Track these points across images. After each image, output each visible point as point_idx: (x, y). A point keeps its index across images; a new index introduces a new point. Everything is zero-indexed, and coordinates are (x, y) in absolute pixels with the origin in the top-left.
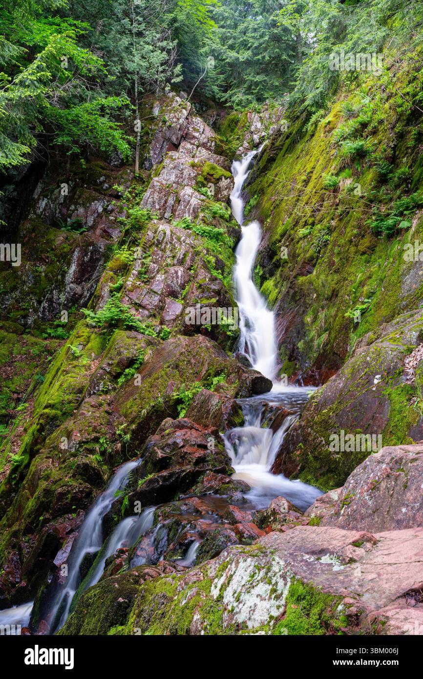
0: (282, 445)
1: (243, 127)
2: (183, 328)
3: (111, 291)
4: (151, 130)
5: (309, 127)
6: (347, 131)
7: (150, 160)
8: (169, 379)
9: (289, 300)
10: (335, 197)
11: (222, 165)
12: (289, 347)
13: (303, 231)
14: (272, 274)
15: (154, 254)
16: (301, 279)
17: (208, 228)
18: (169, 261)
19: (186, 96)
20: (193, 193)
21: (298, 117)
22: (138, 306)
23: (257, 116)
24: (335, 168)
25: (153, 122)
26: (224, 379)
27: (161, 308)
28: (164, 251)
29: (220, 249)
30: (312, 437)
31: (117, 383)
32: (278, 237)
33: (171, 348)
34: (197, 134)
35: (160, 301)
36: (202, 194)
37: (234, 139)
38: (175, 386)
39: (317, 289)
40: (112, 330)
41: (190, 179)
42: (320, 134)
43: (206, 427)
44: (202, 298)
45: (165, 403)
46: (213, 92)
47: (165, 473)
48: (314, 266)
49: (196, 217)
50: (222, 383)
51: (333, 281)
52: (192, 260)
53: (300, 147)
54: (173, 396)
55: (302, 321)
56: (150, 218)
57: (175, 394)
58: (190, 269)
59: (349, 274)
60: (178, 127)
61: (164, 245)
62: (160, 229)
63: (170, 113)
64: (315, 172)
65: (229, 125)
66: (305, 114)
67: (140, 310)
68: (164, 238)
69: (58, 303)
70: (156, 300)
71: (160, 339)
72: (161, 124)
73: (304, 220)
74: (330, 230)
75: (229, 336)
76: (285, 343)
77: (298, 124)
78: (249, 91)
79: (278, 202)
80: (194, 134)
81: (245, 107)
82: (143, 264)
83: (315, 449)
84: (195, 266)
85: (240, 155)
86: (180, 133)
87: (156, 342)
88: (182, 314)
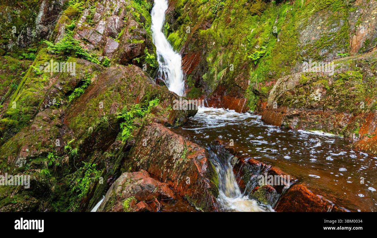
2: (120, 59)
3: (66, 30)
8: (112, 100)
12: (195, 78)
15: (97, 6)
16: (202, 32)
18: (108, 13)
22: (87, 41)
26: (158, 102)
27: (103, 44)
28: (105, 5)
29: (142, 10)
31: (68, 99)
32: (181, 4)
33: (113, 74)
35: (102, 39)
38: (118, 106)
39: (216, 39)
40: (66, 57)
44: (133, 39)
45: (109, 121)
48: (212, 23)
50: (157, 105)
52: (125, 14)
54: (117, 115)
55: (205, 60)
58: (123, 19)
67: (88, 45)
69: (30, 37)
70: (99, 38)
71: (102, 66)
75: (151, 67)
76: (192, 74)
82: (90, 12)
84: (127, 18)
87: (100, 69)
88: (118, 49)
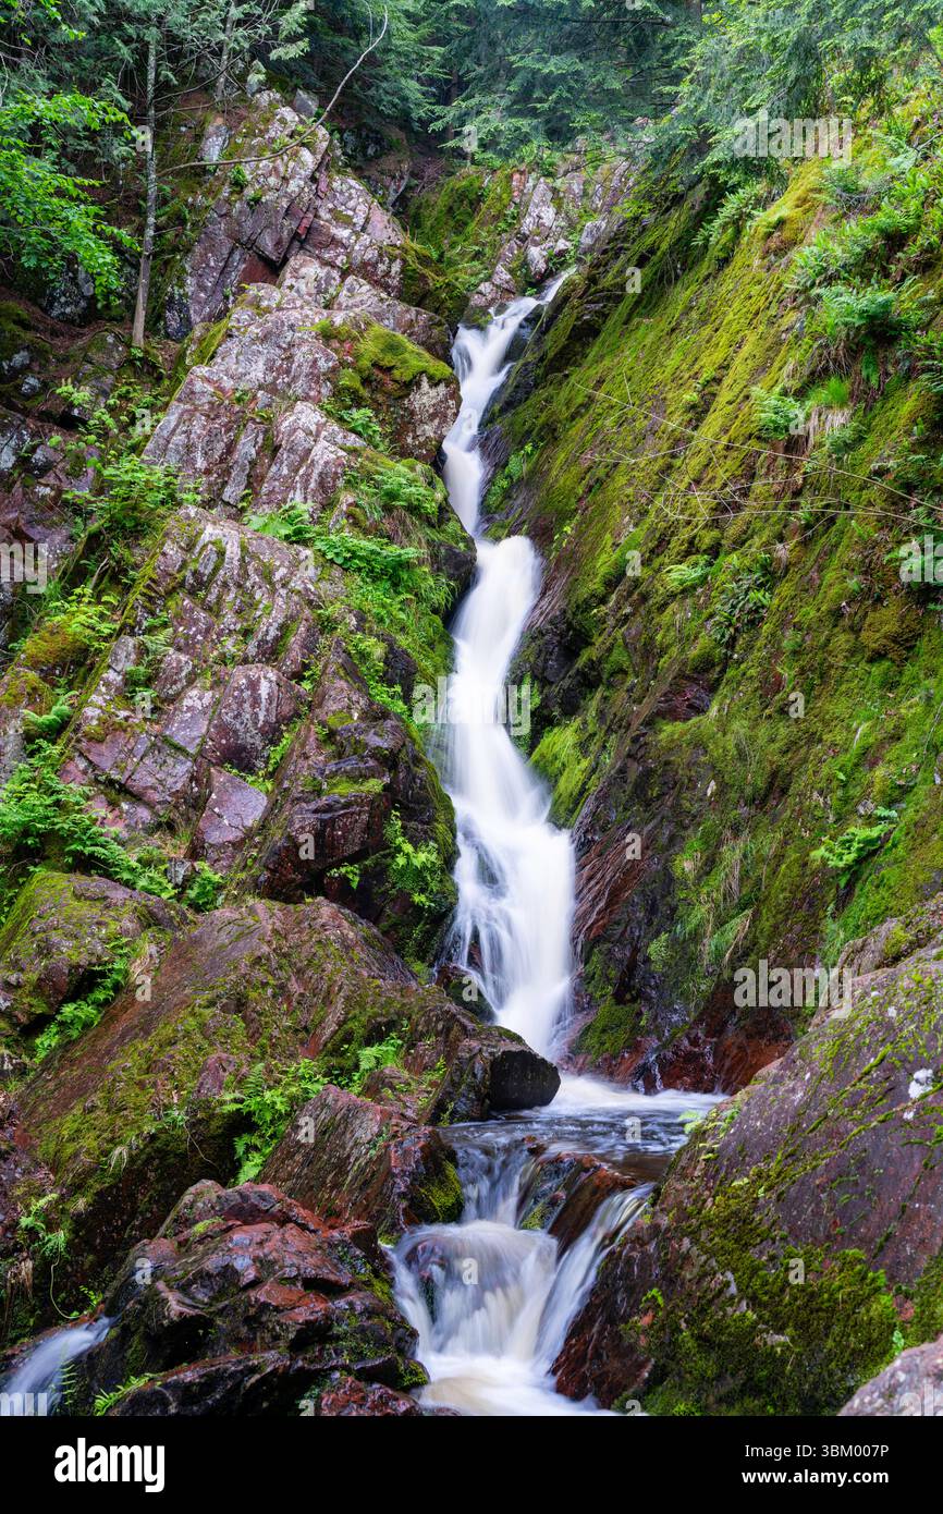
0: (593, 1292)
1: (496, 218)
2: (266, 875)
3: (29, 737)
4: (192, 208)
5: (716, 232)
6: (839, 253)
7: (183, 308)
8: (212, 1044)
9: (624, 798)
10: (792, 467)
11: (423, 337)
12: (619, 956)
13: (681, 573)
14: (571, 708)
15: (179, 619)
16: (669, 730)
17: (367, 545)
18: (230, 645)
19: (313, 105)
20: (321, 427)
21: (678, 199)
23: (542, 187)
24: (795, 370)
25: (201, 186)
26: (396, 1054)
27: (195, 802)
28: (214, 610)
29: (402, 616)
30: (695, 1270)
31: (32, 1051)
32: (595, 585)
33: (224, 938)
34: (343, 233)
35: (191, 779)
36: (353, 431)
37: (462, 254)
38: (231, 1069)
39: (720, 766)
40: (24, 867)
41: (315, 377)
42: (750, 258)
43: (332, 1216)
44: (334, 774)
45: (192, 1125)
46: (405, 99)
47: (189, 1375)
49: (328, 505)
50: (392, 1066)
51: (772, 740)
52: (309, 647)
53: (681, 295)
54: (222, 1103)
55: (665, 868)
56: (172, 501)
57: (228, 1097)
58: (299, 677)
59: (826, 723)
60: (285, 204)
61: (215, 591)
62: (205, 538)
63: (260, 158)
64: (727, 381)
65: (450, 210)
66: (700, 191)
67: (125, 806)
68: (216, 570)
70: (179, 773)
71: (184, 907)
72: (226, 191)
73: (685, 534)
74: (771, 575)
75: (419, 908)
76: (607, 940)
77: (677, 220)
78: (522, 104)
79: (601, 472)
80: (333, 231)
81: (506, 154)
82: (142, 650)
83: (703, 1311)
84: (317, 669)
85: (484, 310)
86: (289, 225)
87: (172, 918)
88: (263, 826)
